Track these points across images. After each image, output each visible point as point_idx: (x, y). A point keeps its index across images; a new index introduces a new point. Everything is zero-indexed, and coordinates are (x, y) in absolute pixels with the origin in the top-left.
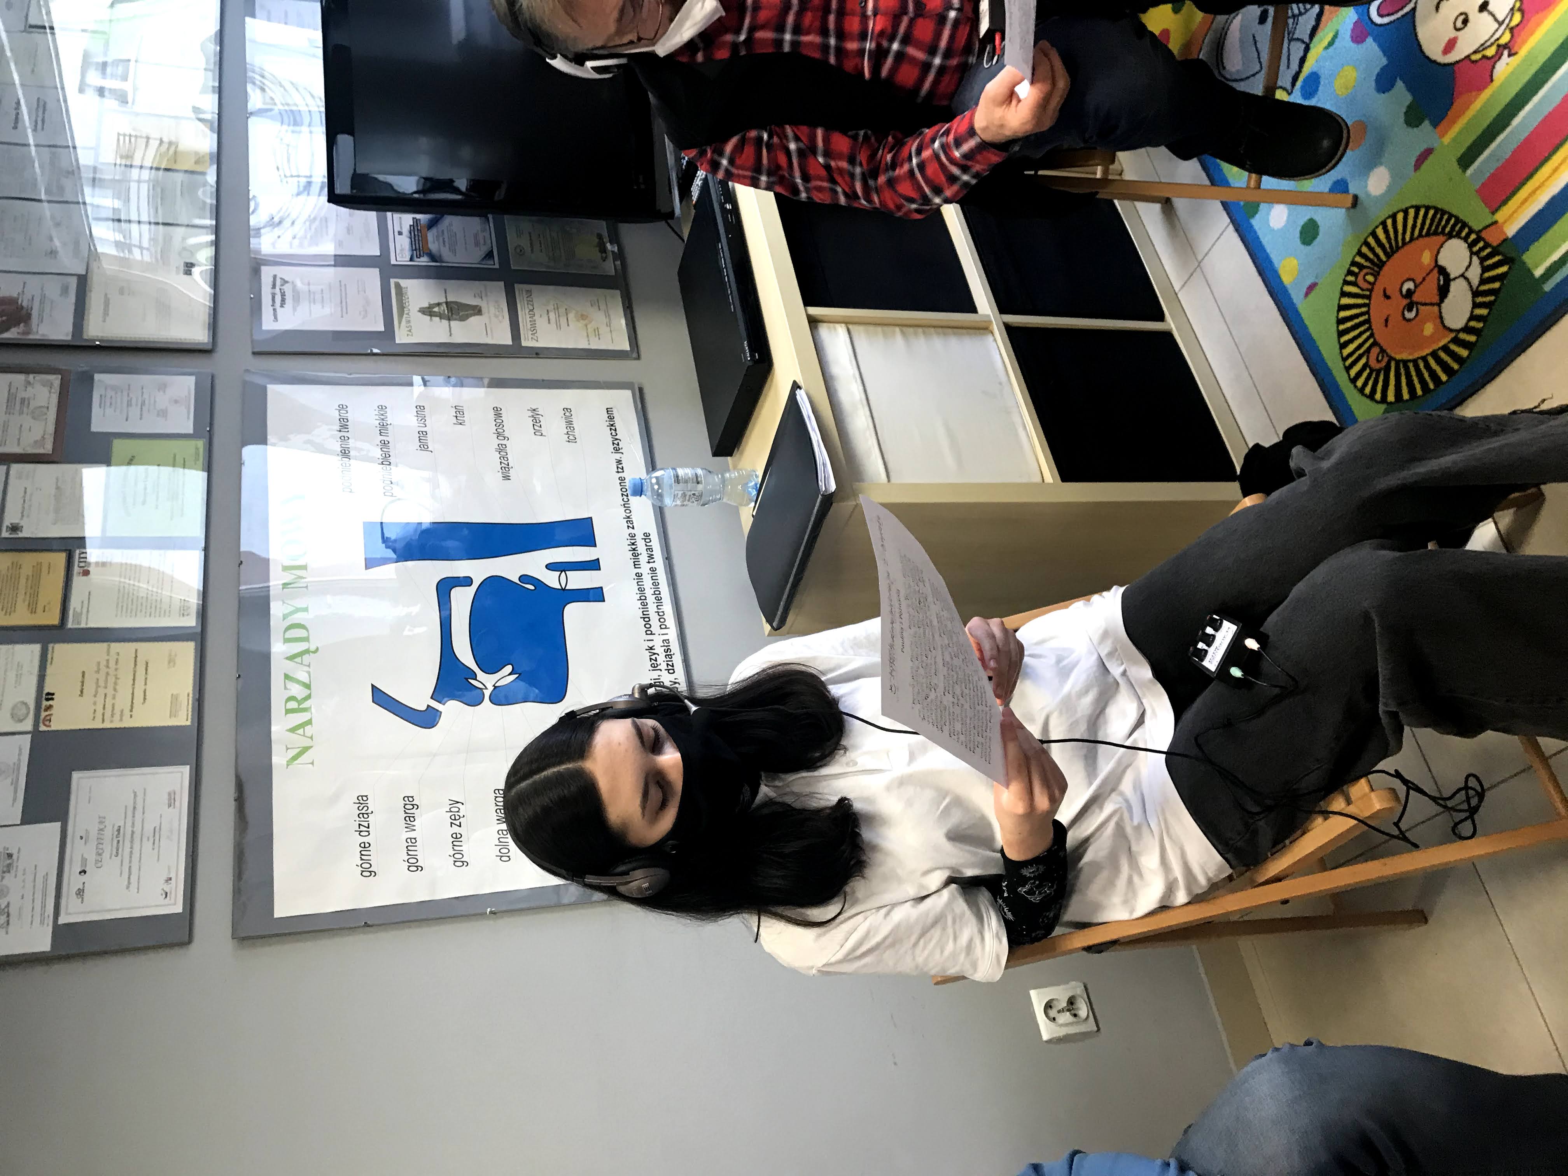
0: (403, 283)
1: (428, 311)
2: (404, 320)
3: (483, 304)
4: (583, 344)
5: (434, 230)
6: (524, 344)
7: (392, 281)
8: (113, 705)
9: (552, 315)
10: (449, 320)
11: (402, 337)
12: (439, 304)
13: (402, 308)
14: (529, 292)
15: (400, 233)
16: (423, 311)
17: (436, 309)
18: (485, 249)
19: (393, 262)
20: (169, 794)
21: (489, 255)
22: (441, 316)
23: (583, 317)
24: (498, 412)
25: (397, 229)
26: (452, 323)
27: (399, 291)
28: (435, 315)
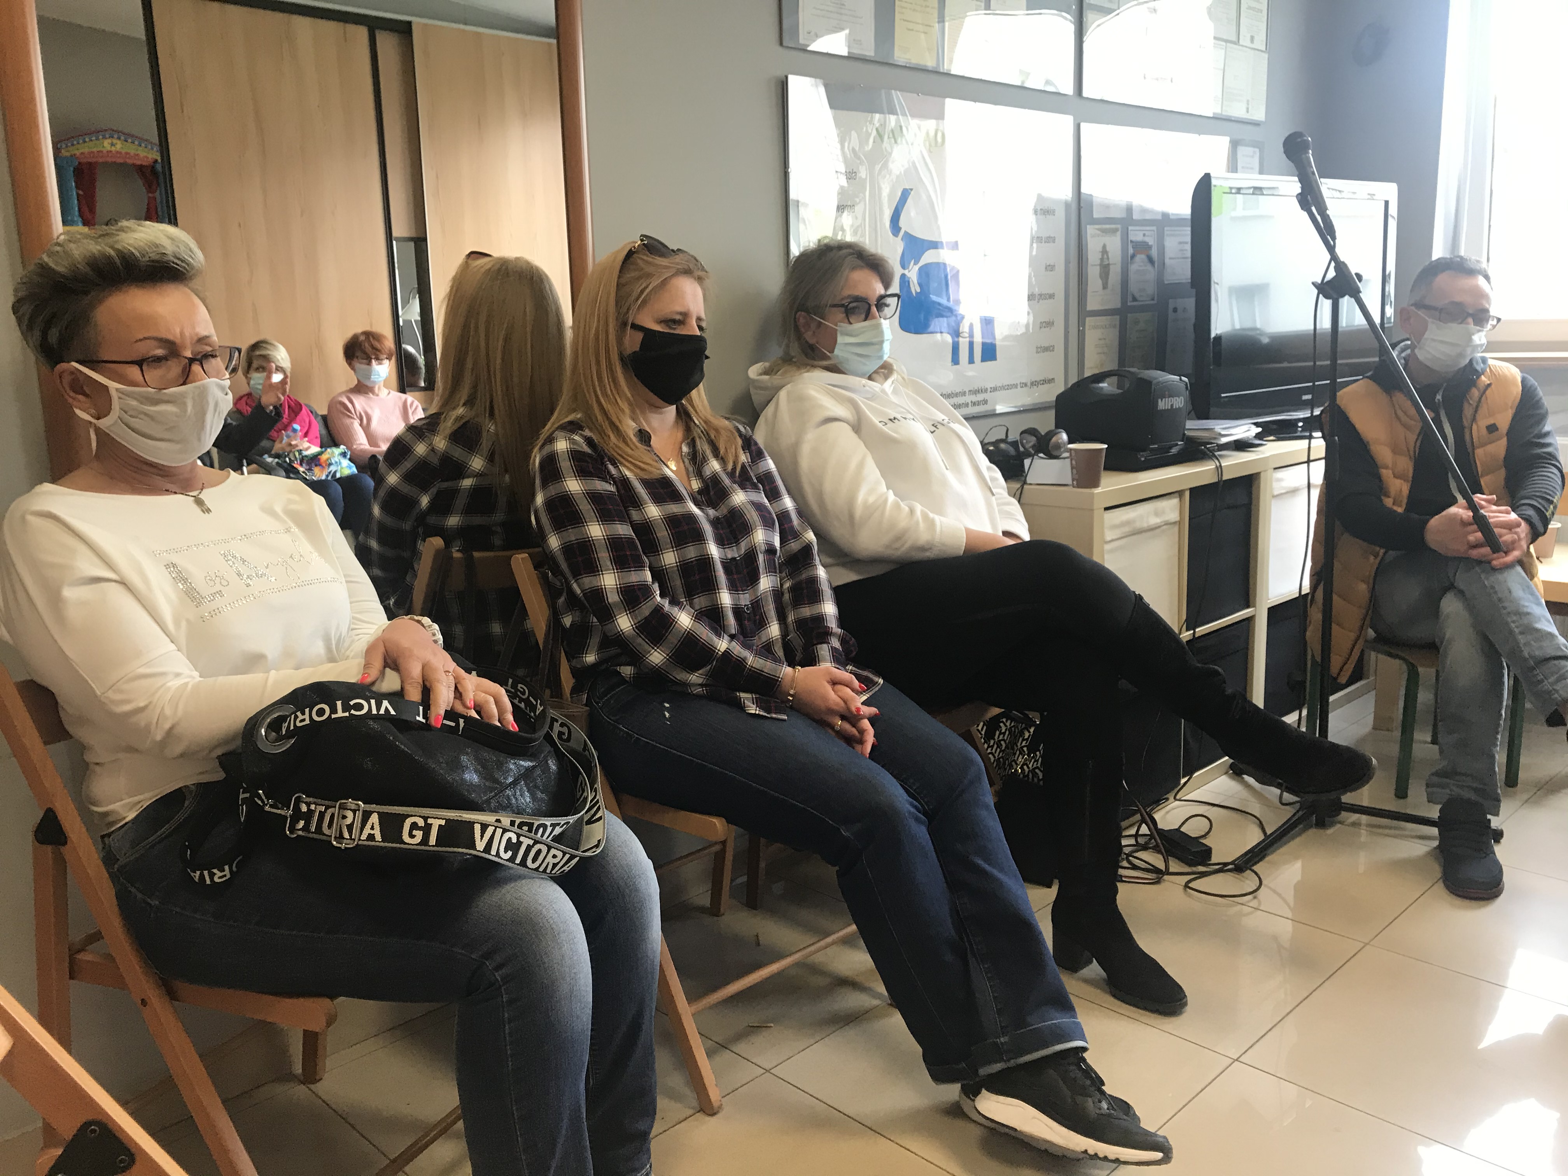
0: (1119, 234)
1: (1104, 251)
2: (1099, 232)
3: (1109, 291)
5: (1146, 260)
6: (1088, 319)
7: (1119, 226)
8: (906, 8)
9: (1102, 342)
10: (1101, 265)
11: (1092, 230)
12: (1108, 258)
13: (1104, 231)
14: (1114, 327)
15: (1144, 235)
16: (1104, 246)
17: (1105, 256)
18: (1137, 295)
19: (1130, 228)
20: (860, 41)
21: (1134, 299)
22: (1102, 259)
24: (1051, 296)
25: (1147, 233)
26: (1098, 267)
27: (1116, 230)
28: (1103, 255)
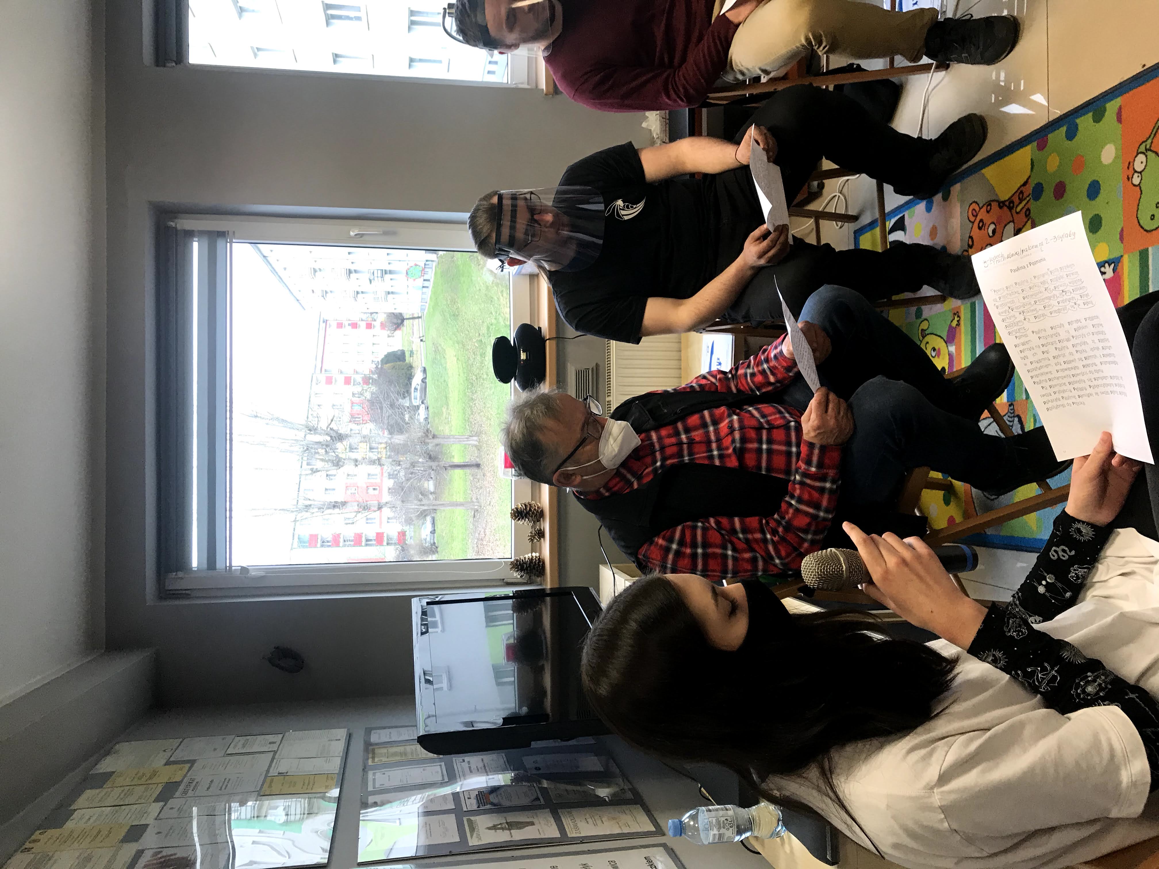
0: (472, 818)
1: (493, 828)
2: (475, 835)
3: (535, 821)
4: (617, 831)
5: (495, 794)
6: (570, 836)
7: (465, 819)
9: (590, 820)
10: (510, 830)
11: (473, 842)
12: (501, 824)
13: (472, 829)
14: (570, 812)
15: (470, 798)
16: (489, 828)
17: (500, 826)
18: (532, 798)
19: (465, 809)
21: (537, 799)
22: (503, 829)
23: (614, 819)
25: (467, 795)
26: (512, 831)
27: (470, 822)
28: (499, 829)
